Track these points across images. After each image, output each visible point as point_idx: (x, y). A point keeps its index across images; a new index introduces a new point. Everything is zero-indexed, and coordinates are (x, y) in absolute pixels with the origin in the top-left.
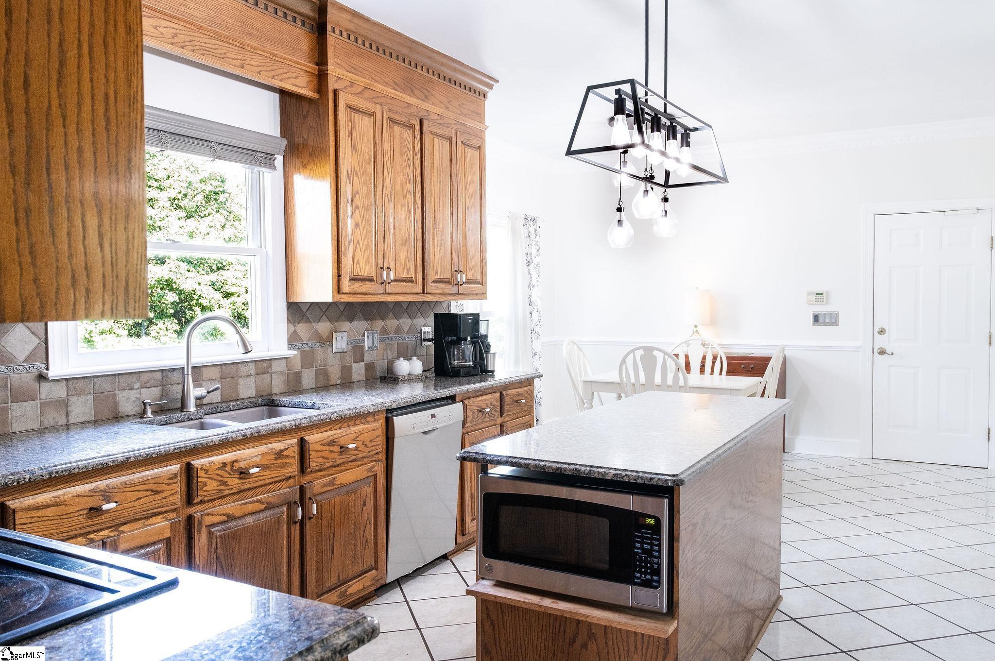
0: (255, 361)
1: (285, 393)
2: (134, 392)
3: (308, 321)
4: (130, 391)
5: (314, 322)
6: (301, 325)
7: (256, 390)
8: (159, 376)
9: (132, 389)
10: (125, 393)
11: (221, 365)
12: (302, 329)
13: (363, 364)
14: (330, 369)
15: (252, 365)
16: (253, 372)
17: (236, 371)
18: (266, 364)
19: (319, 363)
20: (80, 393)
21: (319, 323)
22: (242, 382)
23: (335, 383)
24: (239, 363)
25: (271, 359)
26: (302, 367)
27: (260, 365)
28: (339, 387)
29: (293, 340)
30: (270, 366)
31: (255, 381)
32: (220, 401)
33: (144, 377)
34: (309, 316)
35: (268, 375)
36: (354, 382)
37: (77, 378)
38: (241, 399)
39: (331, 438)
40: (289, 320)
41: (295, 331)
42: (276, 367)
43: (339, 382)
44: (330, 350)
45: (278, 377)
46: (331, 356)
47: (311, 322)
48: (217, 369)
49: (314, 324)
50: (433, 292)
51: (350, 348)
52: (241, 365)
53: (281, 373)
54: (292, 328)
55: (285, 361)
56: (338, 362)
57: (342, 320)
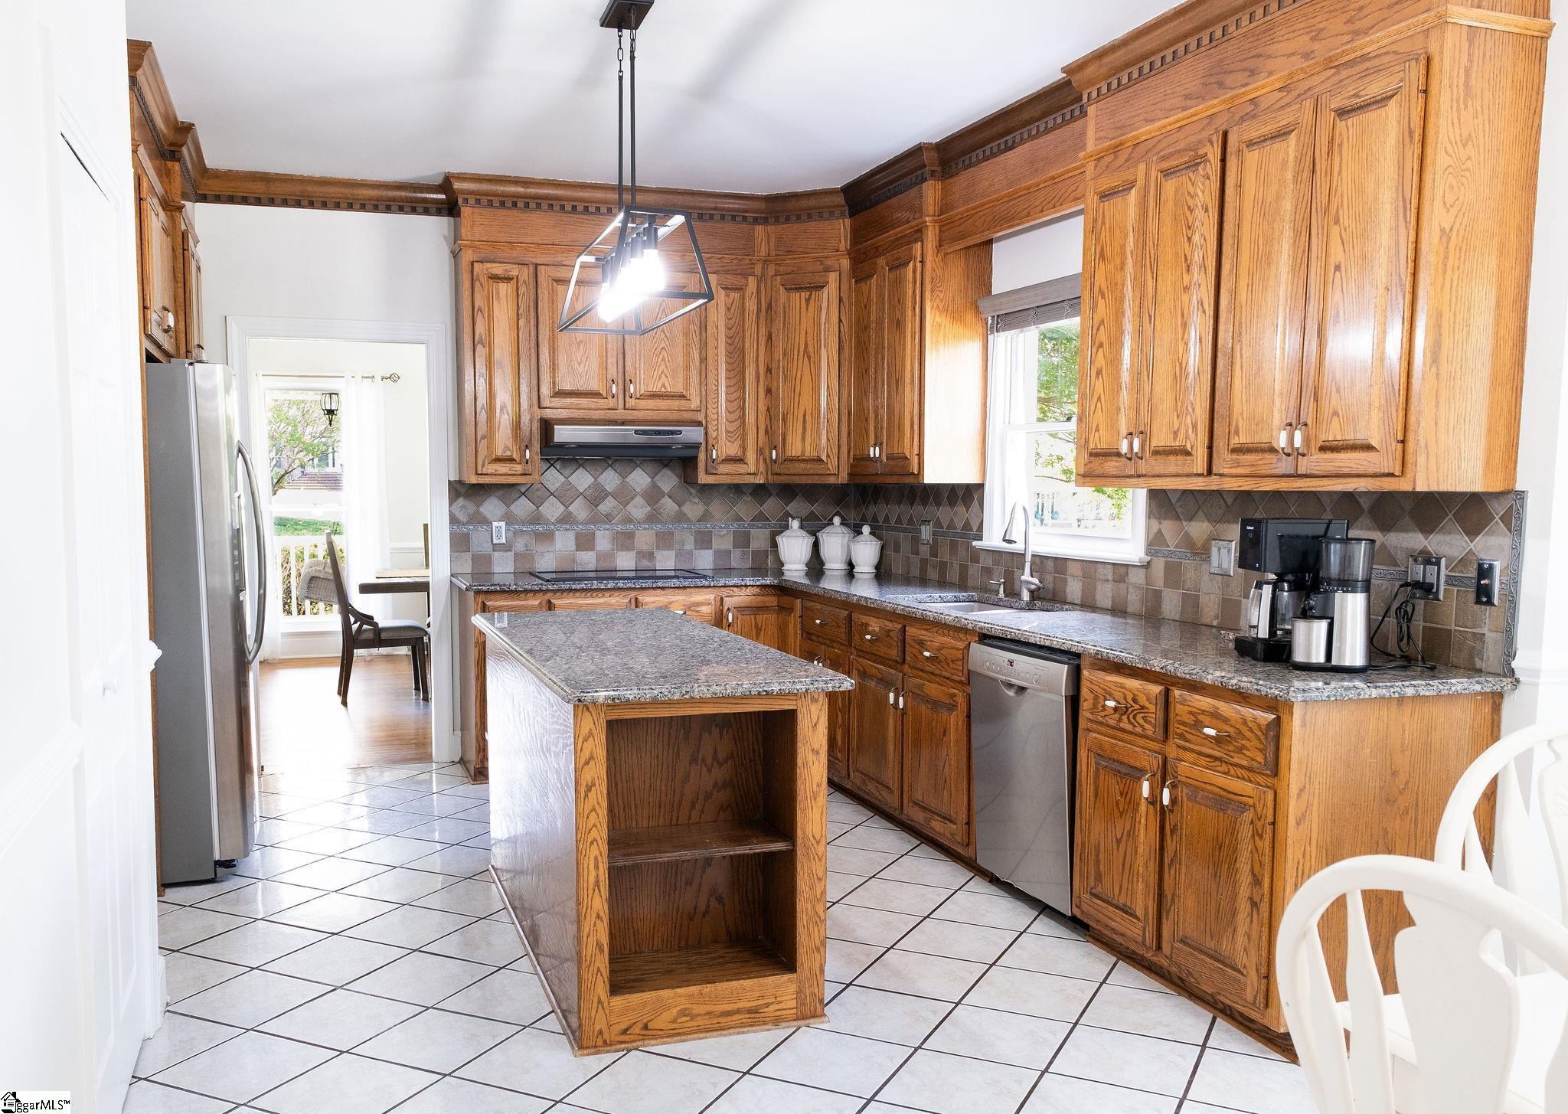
0: (1113, 564)
1: (1141, 615)
3: (1178, 518)
5: (1185, 520)
6: (1167, 522)
7: (1113, 602)
11: (1083, 561)
12: (1168, 527)
14: (1203, 599)
15: (1110, 568)
16: (1110, 578)
17: (1096, 573)
18: (1123, 571)
19: (1188, 585)
21: (1193, 523)
22: (1099, 586)
23: (1210, 623)
24: (1097, 562)
25: (1128, 565)
26: (1165, 585)
27: (1117, 570)
28: (1215, 630)
29: (1154, 543)
30: (1127, 574)
31: (1112, 590)
32: (1080, 603)
34: (1179, 511)
35: (1125, 585)
40: (1150, 515)
41: (1160, 531)
42: (1134, 577)
43: (1215, 621)
44: (1205, 566)
45: (1135, 592)
46: (1206, 577)
47: (1181, 521)
49: (1184, 523)
50: (1226, 471)
51: (1240, 571)
52: (1099, 565)
53: (1139, 588)
54: (1155, 525)
55: (1143, 571)
56: (1217, 591)
57: (1229, 522)
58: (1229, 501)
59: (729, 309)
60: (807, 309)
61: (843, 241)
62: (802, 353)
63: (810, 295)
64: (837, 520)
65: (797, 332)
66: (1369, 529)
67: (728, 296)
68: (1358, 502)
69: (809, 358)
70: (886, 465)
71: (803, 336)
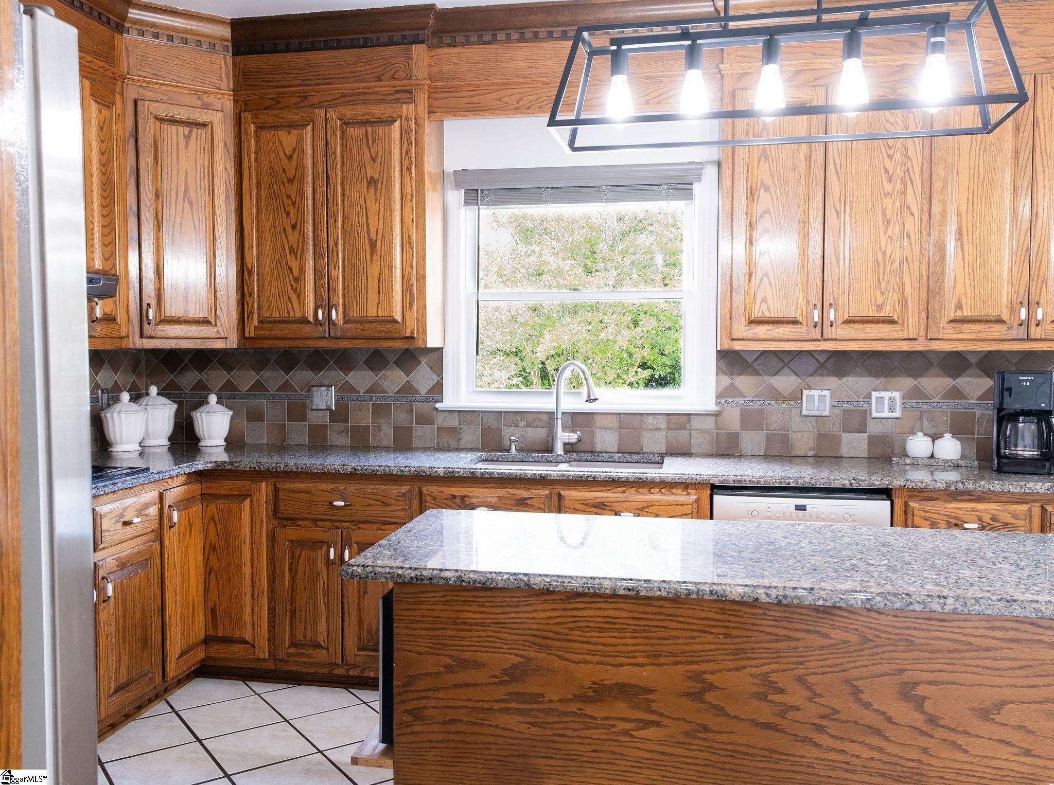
0: (667, 414)
1: (712, 455)
2: (520, 429)
3: (756, 373)
4: (515, 428)
5: (767, 375)
6: (741, 377)
7: (668, 446)
8: (545, 417)
9: (517, 426)
10: (511, 429)
11: (620, 414)
12: (744, 382)
13: (866, 435)
14: (794, 436)
15: (663, 419)
16: (663, 425)
17: (640, 423)
18: (682, 419)
19: (774, 426)
20: (469, 423)
21: (777, 378)
22: (647, 435)
23: (803, 453)
24: (643, 414)
25: (689, 414)
26: (742, 428)
27: (671, 418)
28: (810, 460)
29: (727, 395)
30: (689, 422)
31: (666, 436)
32: (616, 451)
33: (530, 417)
34: (758, 368)
35: (686, 432)
36: (842, 457)
37: (467, 411)
38: (645, 453)
39: (602, 500)
40: (719, 371)
41: (730, 384)
42: (696, 423)
43: (811, 454)
44: (795, 411)
45: (701, 436)
46: (796, 418)
47: (760, 375)
48: (614, 418)
49: (766, 378)
51: (838, 411)
52: (645, 417)
53: (707, 432)
54: (726, 380)
55: (713, 418)
56: (811, 429)
57: (822, 375)
58: (822, 359)
59: (102, 128)
60: (187, 147)
61: (225, 79)
62: (181, 197)
63: (190, 132)
64: (154, 390)
65: (175, 172)
66: (979, 377)
67: (100, 112)
68: (966, 359)
69: (191, 204)
70: (342, 328)
71: (182, 178)
